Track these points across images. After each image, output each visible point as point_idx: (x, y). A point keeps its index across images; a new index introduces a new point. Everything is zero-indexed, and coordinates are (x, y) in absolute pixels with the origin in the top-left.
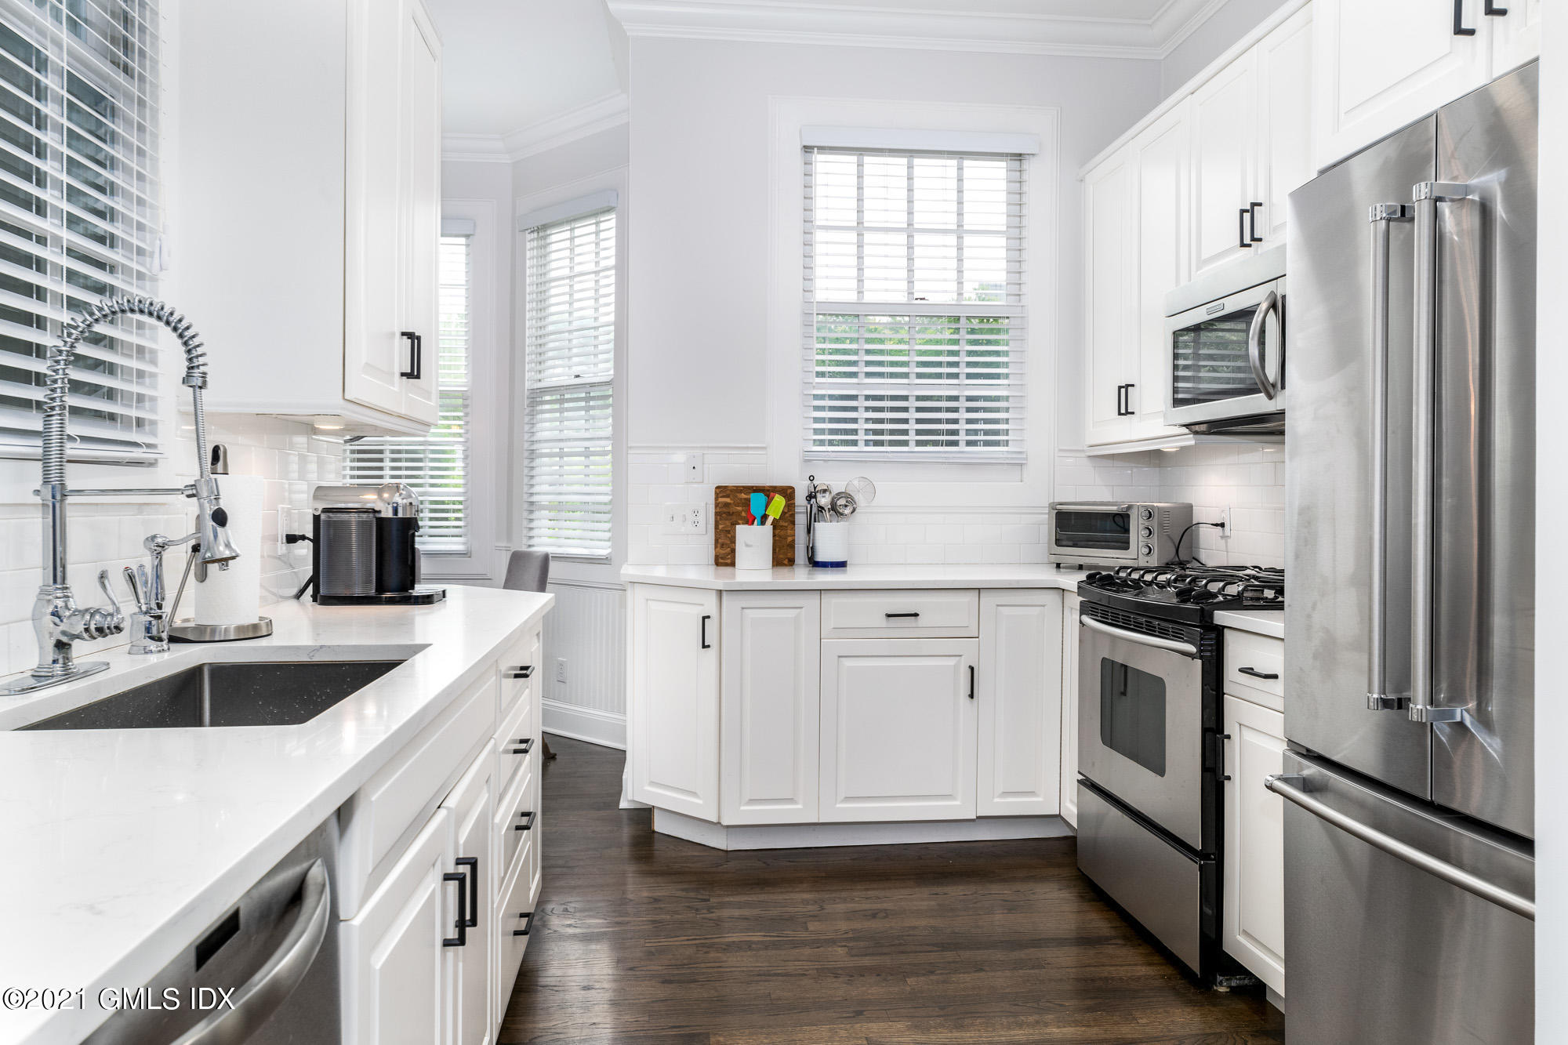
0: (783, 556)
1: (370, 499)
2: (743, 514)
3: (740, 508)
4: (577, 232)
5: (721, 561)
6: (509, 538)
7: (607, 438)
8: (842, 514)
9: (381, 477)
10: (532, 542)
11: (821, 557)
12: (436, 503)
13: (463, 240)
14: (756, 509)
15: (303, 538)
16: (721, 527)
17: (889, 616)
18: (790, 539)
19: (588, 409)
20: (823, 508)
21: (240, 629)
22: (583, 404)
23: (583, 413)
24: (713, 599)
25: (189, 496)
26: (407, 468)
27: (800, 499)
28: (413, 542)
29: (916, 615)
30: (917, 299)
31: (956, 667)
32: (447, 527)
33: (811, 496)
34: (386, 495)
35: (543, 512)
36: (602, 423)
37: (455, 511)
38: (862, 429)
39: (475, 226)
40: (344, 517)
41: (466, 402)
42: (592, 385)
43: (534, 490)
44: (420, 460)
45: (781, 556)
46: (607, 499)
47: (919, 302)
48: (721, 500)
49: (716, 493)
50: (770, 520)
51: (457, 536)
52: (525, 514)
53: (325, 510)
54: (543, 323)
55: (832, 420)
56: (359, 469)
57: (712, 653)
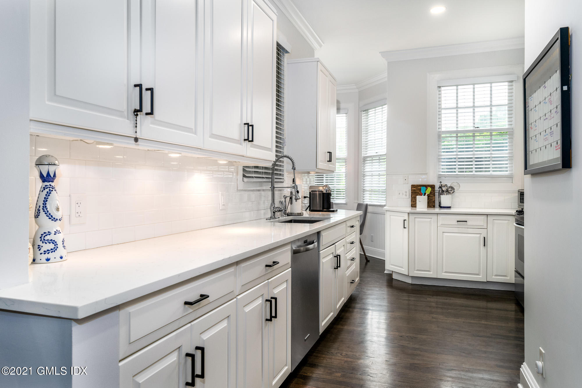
0: (431, 204)
1: (321, 188)
2: (419, 193)
3: (418, 191)
4: (377, 111)
5: (413, 206)
6: (358, 200)
7: (385, 171)
8: (450, 193)
9: (323, 182)
10: (364, 201)
11: (442, 205)
12: (338, 189)
13: (345, 115)
14: (423, 192)
15: (307, 197)
16: (413, 196)
17: (458, 221)
18: (433, 200)
19: (379, 162)
20: (444, 191)
21: (298, 213)
22: (378, 161)
23: (378, 163)
24: (407, 215)
25: (293, 188)
26: (330, 180)
27: (437, 189)
28: (330, 200)
29: (466, 221)
30: (475, 128)
31: (480, 237)
32: (341, 196)
33: (440, 187)
34: (324, 188)
35: (367, 192)
36: (383, 166)
37: (343, 192)
38: (457, 168)
39: (348, 111)
40: (316, 192)
41: (346, 161)
42: (380, 155)
43: (365, 186)
44: (333, 177)
45: (431, 205)
46: (385, 188)
47: (476, 129)
48: (413, 189)
49: (411, 187)
50: (427, 194)
51: (343, 199)
52: (362, 192)
53: (312, 191)
54: (367, 138)
55: (447, 165)
56: (317, 180)
57: (406, 230)
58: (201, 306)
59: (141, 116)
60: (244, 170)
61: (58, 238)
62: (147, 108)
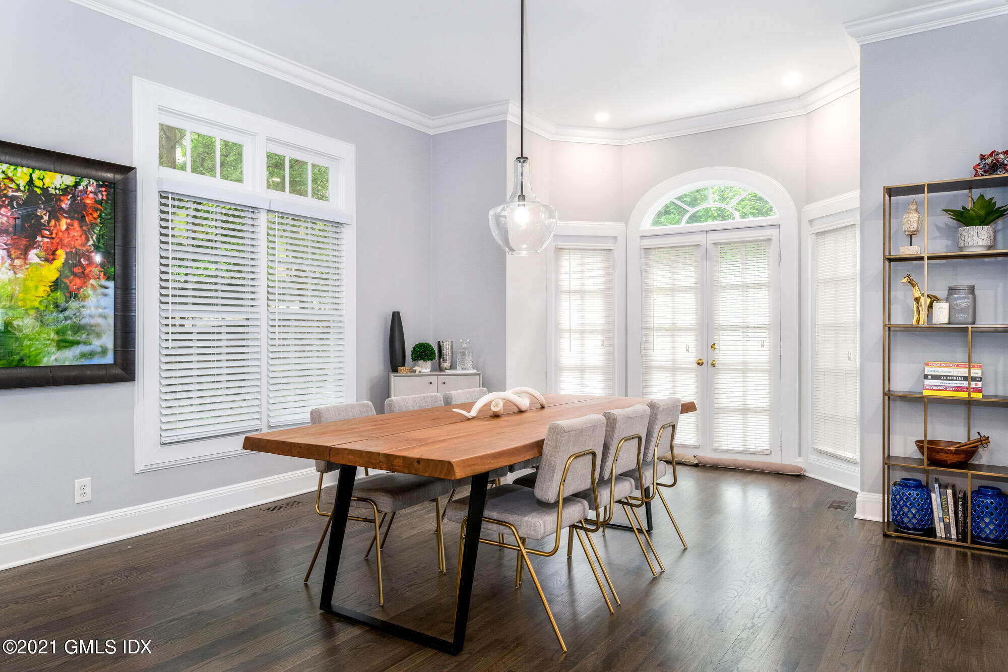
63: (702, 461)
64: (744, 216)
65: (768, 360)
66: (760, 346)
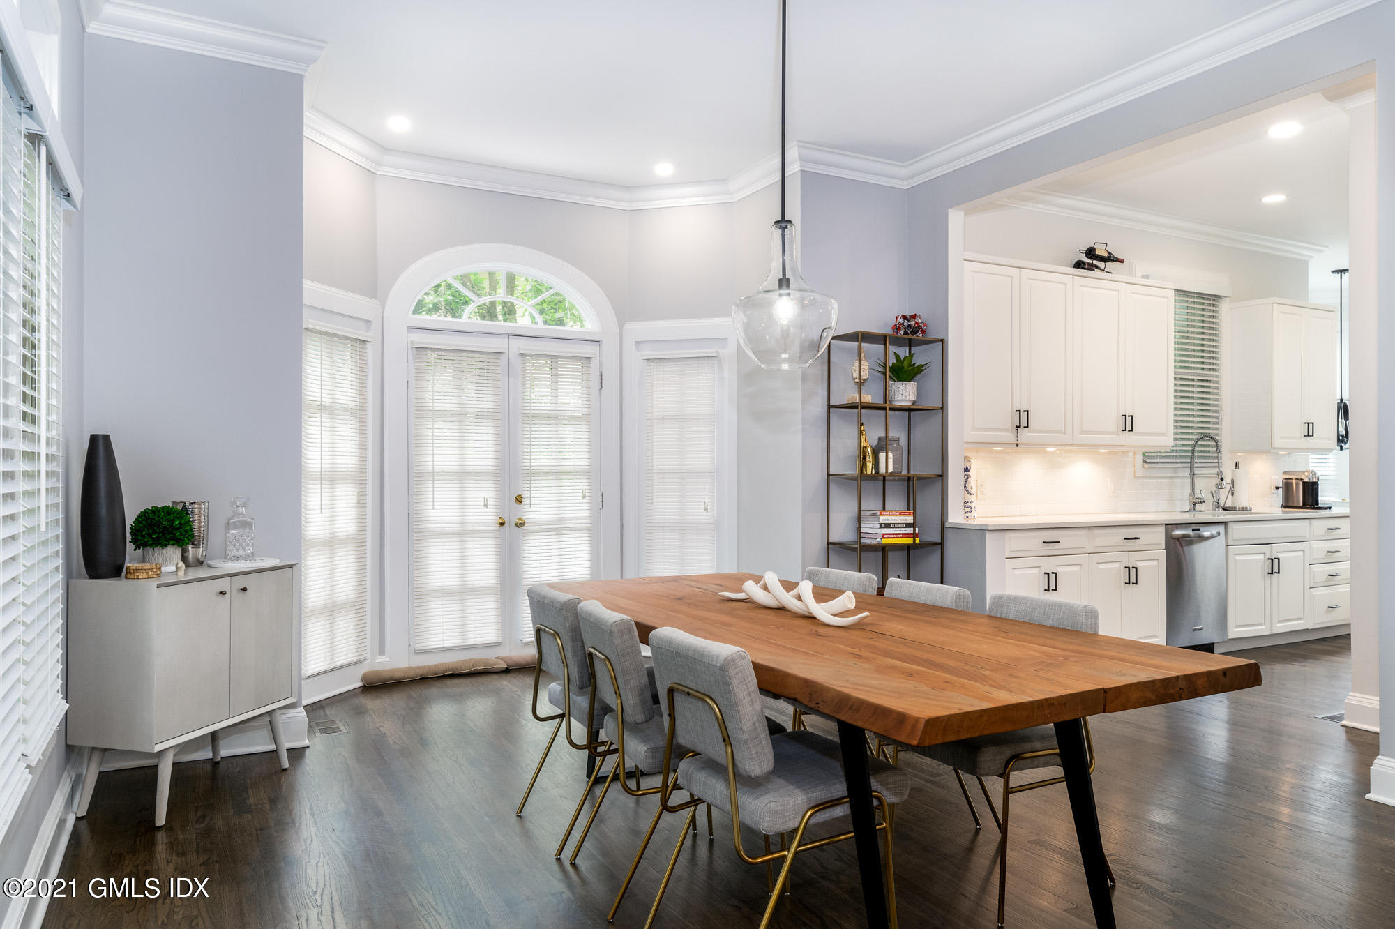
1: (1302, 476)
15: (1279, 488)
21: (1242, 508)
28: (1317, 493)
34: (1306, 475)
40: (1292, 481)
53: (1286, 479)
58: (1055, 548)
59: (1021, 430)
60: (1143, 455)
61: (973, 505)
62: (1024, 423)
63: (510, 662)
64: (546, 322)
65: (587, 515)
66: (581, 498)
